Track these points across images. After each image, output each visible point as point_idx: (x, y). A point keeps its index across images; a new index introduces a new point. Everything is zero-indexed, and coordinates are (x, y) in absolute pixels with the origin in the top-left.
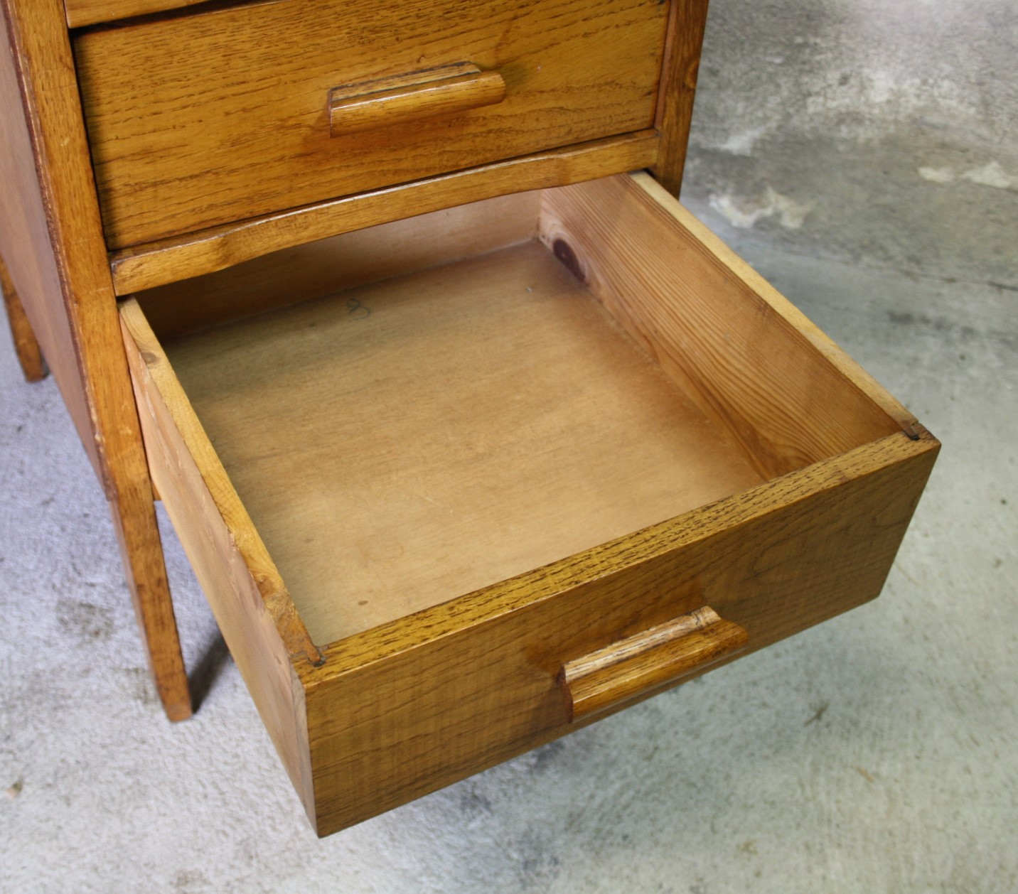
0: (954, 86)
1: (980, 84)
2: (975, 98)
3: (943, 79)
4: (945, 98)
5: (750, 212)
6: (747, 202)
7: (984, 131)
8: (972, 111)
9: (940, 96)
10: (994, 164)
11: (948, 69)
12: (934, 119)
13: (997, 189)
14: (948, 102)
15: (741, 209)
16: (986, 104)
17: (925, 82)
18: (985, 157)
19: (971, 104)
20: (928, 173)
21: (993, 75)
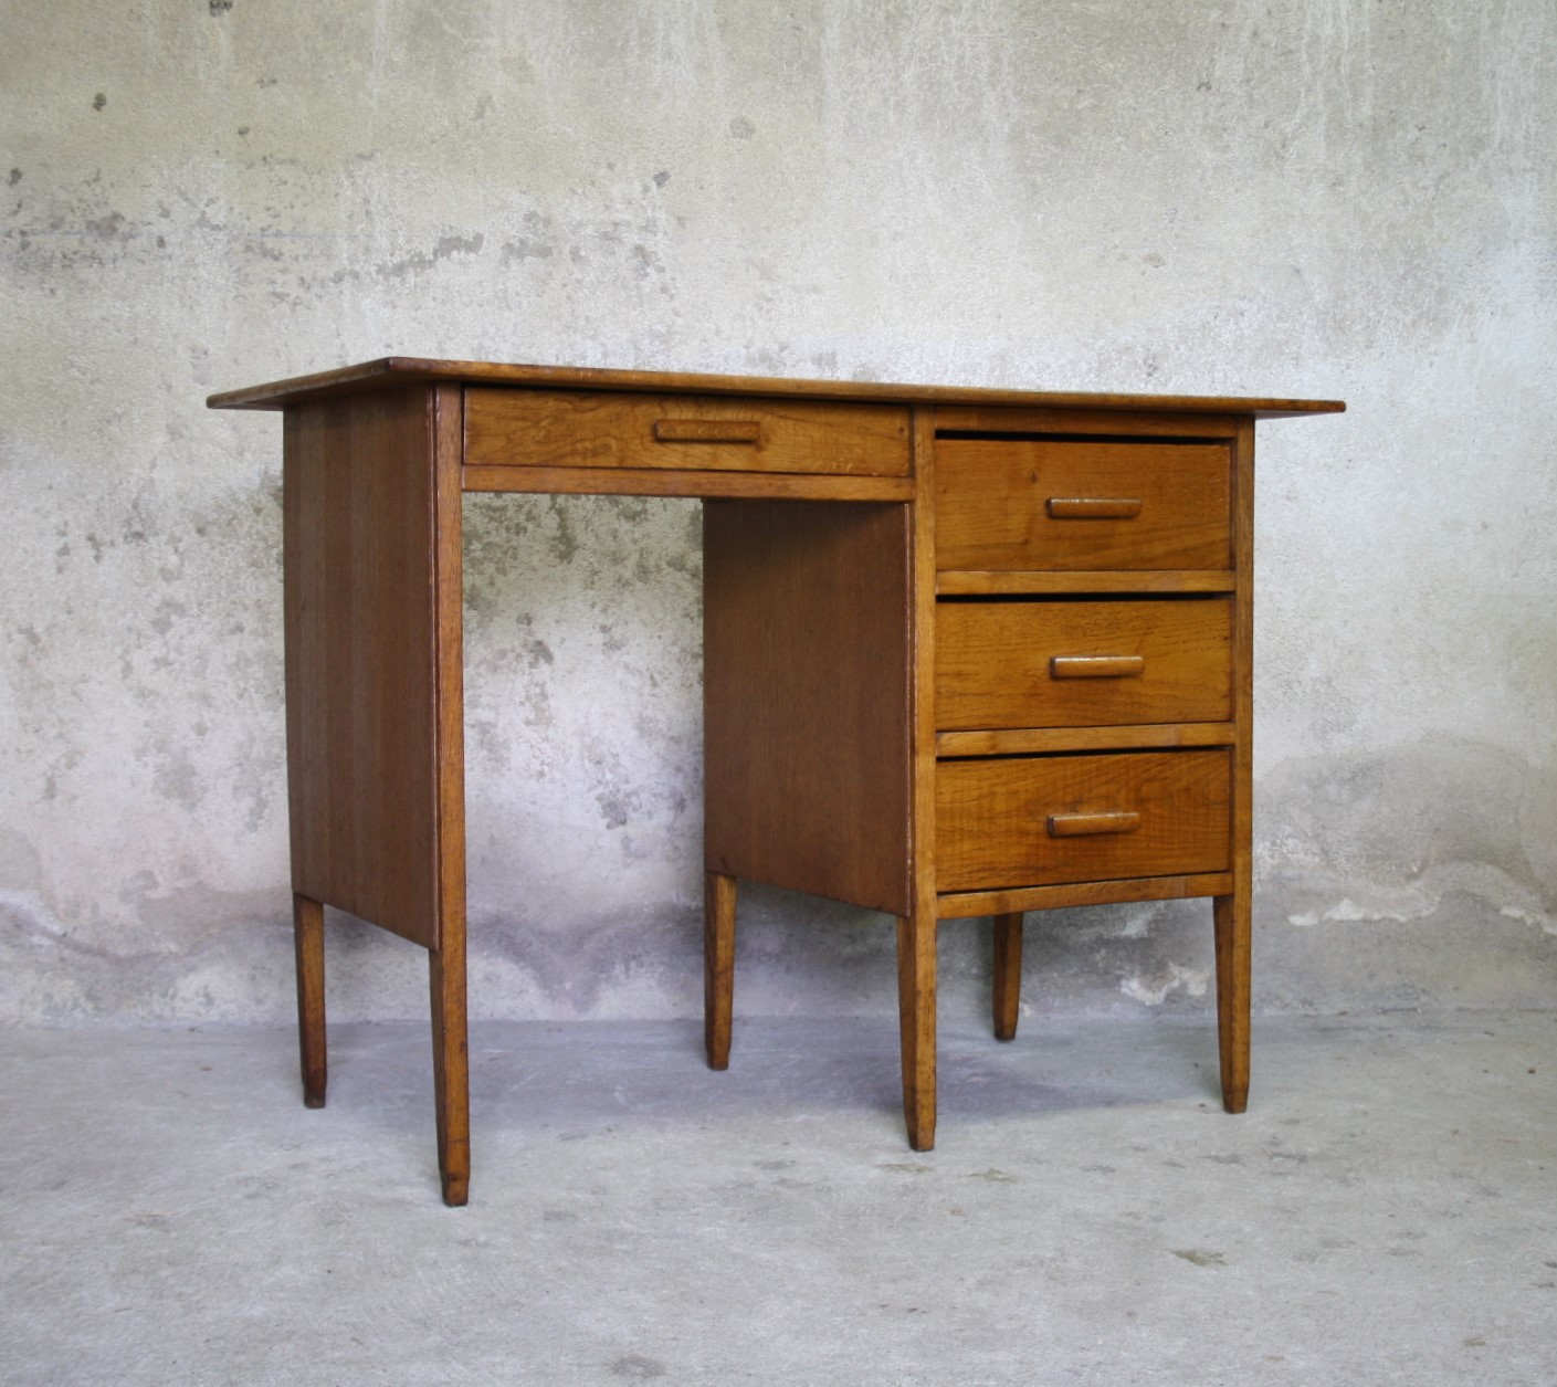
0: (1296, 841)
1: (1317, 836)
2: (1316, 848)
3: (1287, 838)
4: (1293, 853)
5: (1160, 989)
6: (1154, 980)
7: (1330, 874)
8: (1317, 859)
9: (1289, 852)
10: (1346, 901)
11: (1288, 829)
12: (1289, 873)
13: (1354, 922)
14: (1295, 856)
15: (1149, 988)
16: (1325, 852)
17: (1274, 844)
18: (1338, 896)
19: (1315, 854)
20: (1297, 920)
21: (1323, 827)
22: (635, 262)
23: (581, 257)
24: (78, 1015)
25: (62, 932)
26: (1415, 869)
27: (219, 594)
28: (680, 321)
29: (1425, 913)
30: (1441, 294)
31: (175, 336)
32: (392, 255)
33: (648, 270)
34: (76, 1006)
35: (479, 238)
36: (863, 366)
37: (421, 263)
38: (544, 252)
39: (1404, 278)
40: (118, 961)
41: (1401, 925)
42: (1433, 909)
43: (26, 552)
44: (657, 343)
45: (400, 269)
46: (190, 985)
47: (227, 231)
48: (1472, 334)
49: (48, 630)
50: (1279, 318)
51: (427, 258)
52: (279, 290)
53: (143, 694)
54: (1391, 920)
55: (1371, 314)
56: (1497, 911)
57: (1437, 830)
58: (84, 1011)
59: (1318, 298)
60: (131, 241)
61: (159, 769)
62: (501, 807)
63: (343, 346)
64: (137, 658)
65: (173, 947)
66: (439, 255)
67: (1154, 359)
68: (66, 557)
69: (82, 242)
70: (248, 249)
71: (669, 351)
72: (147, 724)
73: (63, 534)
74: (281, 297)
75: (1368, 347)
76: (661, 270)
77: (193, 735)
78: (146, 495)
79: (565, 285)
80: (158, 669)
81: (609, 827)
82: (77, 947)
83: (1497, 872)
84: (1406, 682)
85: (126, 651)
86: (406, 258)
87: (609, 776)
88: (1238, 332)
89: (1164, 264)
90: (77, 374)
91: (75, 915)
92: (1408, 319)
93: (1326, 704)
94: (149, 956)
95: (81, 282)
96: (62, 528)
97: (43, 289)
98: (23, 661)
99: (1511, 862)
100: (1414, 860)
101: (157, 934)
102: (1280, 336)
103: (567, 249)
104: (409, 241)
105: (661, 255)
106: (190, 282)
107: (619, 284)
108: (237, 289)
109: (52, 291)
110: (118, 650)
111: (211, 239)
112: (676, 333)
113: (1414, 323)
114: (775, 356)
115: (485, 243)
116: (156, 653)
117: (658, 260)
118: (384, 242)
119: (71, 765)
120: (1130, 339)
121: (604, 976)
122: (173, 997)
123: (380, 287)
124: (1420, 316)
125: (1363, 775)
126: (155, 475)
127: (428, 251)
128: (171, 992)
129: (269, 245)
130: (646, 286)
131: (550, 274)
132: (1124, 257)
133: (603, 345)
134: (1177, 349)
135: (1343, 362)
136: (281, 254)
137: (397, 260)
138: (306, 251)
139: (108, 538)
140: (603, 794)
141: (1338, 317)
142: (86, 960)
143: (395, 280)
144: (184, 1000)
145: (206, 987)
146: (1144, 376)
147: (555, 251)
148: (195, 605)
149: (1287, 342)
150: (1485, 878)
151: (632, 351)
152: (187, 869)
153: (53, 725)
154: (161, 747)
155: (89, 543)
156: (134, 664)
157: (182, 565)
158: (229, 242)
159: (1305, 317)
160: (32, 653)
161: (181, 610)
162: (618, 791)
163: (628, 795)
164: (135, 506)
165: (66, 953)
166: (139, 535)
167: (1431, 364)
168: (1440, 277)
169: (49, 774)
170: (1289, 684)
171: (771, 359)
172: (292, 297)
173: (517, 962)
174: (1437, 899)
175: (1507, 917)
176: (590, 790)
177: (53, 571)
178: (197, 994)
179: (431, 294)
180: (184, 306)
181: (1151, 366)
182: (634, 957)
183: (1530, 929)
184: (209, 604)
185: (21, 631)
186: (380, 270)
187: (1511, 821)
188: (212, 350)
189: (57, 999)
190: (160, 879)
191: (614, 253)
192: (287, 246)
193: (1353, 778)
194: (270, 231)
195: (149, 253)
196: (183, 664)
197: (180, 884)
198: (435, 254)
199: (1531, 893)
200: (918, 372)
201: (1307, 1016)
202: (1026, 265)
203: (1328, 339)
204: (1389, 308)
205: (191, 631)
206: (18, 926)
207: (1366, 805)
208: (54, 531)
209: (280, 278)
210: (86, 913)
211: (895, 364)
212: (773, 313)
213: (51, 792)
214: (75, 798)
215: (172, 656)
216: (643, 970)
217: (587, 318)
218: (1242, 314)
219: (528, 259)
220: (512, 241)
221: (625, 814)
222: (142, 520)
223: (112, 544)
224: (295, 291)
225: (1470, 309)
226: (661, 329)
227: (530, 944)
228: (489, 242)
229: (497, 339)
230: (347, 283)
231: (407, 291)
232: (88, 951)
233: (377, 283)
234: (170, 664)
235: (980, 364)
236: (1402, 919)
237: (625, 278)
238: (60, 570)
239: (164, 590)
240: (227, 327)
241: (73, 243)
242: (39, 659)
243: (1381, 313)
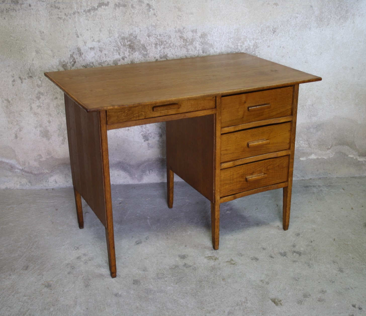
0: (303, 141)
1: (307, 140)
2: (307, 143)
3: (300, 141)
4: (302, 144)
7: (310, 149)
8: (307, 146)
10: (313, 154)
11: (301, 139)
12: (300, 149)
13: (315, 159)
16: (309, 144)
18: (311, 154)
19: (306, 144)
20: (302, 159)
21: (309, 138)
22: (147, 8)
23: (133, 7)
24: (27, 186)
25: (22, 169)
26: (329, 147)
27: (51, 90)
28: (159, 22)
29: (331, 157)
30: (347, 12)
31: (35, 29)
32: (87, 7)
33: (151, 10)
34: (27, 184)
35: (108, 3)
36: (203, 32)
37: (94, 9)
38: (125, 6)
39: (338, 7)
40: (35, 175)
41: (325, 159)
42: (333, 156)
43: (5, 81)
44: (153, 28)
45: (89, 11)
46: (52, 179)
47: (46, 2)
48: (353, 21)
49: (12, 100)
50: (306, 18)
51: (96, 8)
52: (60, 16)
53: (35, 114)
54: (323, 158)
55: (329, 17)
56: (347, 156)
57: (335, 138)
58: (29, 185)
59: (316, 13)
60: (22, 5)
61: (40, 131)
62: (120, 137)
63: (76, 30)
64: (33, 106)
65: (47, 171)
66: (99, 7)
67: (275, 29)
68: (14, 82)
69: (10, 6)
70: (51, 6)
71: (156, 30)
72: (37, 121)
73: (13, 77)
74: (60, 18)
75: (327, 25)
76: (153, 9)
77: (48, 123)
78: (32, 67)
79: (130, 14)
80: (38, 108)
81: (144, 141)
82: (25, 172)
83: (348, 148)
84: (331, 105)
85: (31, 104)
86: (91, 8)
87: (144, 130)
88: (296, 22)
89: (278, 5)
90: (13, 38)
91: (25, 165)
92: (338, 18)
93: (311, 110)
94: (42, 173)
95: (11, 16)
96: (13, 75)
97: (2, 18)
98: (7, 107)
99: (352, 145)
100: (330, 145)
101: (43, 168)
102: (307, 23)
103: (130, 5)
104: (91, 4)
105: (153, 5)
106: (38, 15)
107: (143, 13)
108: (50, 17)
109: (4, 18)
110: (29, 104)
111: (42, 4)
112: (157, 25)
113: (340, 19)
114: (182, 31)
115: (110, 4)
116: (37, 104)
117: (153, 7)
118: (85, 4)
119: (20, 131)
120: (269, 24)
121: (144, 174)
122: (48, 182)
123: (84, 16)
124: (341, 17)
125: (319, 127)
126: (33, 62)
127: (96, 6)
128: (47, 181)
129: (56, 6)
130: (150, 14)
131: (126, 11)
132: (269, 4)
133: (140, 28)
134: (281, 26)
135: (321, 29)
136: (59, 7)
137: (88, 9)
138: (65, 7)
139: (24, 78)
140: (143, 134)
141: (321, 18)
142: (28, 174)
143: (88, 14)
144: (51, 182)
145: (55, 179)
146: (272, 33)
147: (127, 5)
148: (46, 93)
149: (308, 24)
150: (345, 149)
151: (147, 30)
152: (49, 154)
153: (15, 122)
154: (41, 126)
155: (20, 79)
156: (33, 107)
157: (42, 83)
158: (47, 5)
159: (313, 18)
160: (9, 105)
161: (42, 94)
162: (146, 133)
163: (149, 134)
164: (30, 70)
165: (23, 173)
166: (31, 77)
167: (343, 29)
168: (347, 7)
169: (15, 133)
170: (303, 106)
171: (181, 31)
172: (63, 18)
173: (125, 172)
174: (334, 153)
175: (350, 157)
176: (140, 133)
177: (12, 86)
178: (53, 181)
179: (97, 17)
180: (37, 21)
181: (274, 31)
182: (151, 170)
183: (355, 160)
184: (49, 93)
185: (5, 100)
186: (84, 11)
187: (352, 136)
188: (45, 32)
189: (22, 183)
190: (43, 156)
191: (142, 6)
192: (61, 6)
193: (317, 127)
194: (57, 2)
195: (27, 8)
196: (44, 107)
197: (48, 157)
198: (98, 6)
199: (356, 152)
200: (217, 34)
201: (302, 180)
202: (244, 6)
203: (318, 24)
204: (334, 15)
205: (45, 99)
206: (12, 167)
207: (319, 133)
208: (11, 76)
209: (60, 14)
210: (27, 164)
211: (211, 32)
212: (181, 20)
213: (16, 137)
214: (22, 138)
215: (41, 105)
216: (153, 172)
217: (136, 22)
218: (297, 18)
219: (121, 8)
220: (116, 3)
221: (148, 138)
222: (31, 73)
223: (25, 79)
224: (64, 17)
225: (354, 15)
226: (154, 24)
227: (127, 168)
228: (111, 3)
229: (114, 28)
230: (76, 15)
231: (91, 16)
232: (28, 172)
233: (84, 14)
234: (41, 107)
235: (232, 31)
236: (326, 158)
237: (145, 12)
238: (13, 85)
239: (38, 90)
240: (48, 26)
241: (8, 6)
242: (10, 107)
243: (331, 17)
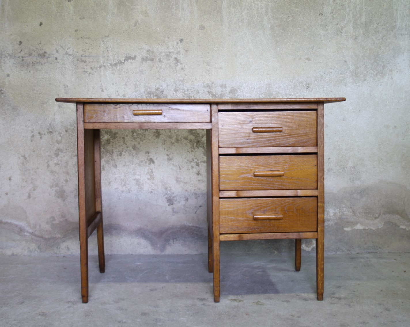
0: (346, 209)
1: (351, 208)
2: (351, 211)
4: (345, 212)
5: (310, 247)
6: (309, 244)
7: (355, 217)
8: (351, 213)
9: (344, 211)
10: (359, 224)
11: (344, 206)
12: (344, 217)
13: (361, 230)
14: (345, 213)
15: (307, 246)
16: (353, 212)
17: (340, 209)
18: (356, 223)
19: (351, 212)
20: (346, 229)
21: (353, 205)
22: (175, 62)
23: (161, 61)
24: (36, 253)
25: (32, 232)
26: (377, 216)
27: (71, 147)
28: (186, 77)
29: (380, 227)
30: (384, 67)
31: (60, 82)
32: (114, 61)
33: (178, 64)
34: (35, 250)
35: (135, 56)
36: (233, 87)
37: (121, 63)
38: (152, 60)
39: (374, 63)
40: (46, 239)
41: (373, 230)
42: (382, 227)
43: (23, 136)
44: (181, 82)
45: (116, 65)
46: (63, 245)
47: (72, 56)
48: (392, 77)
49: (29, 156)
50: (341, 74)
51: (122, 62)
52: (85, 70)
53: (52, 172)
54: (371, 229)
55: (365, 72)
56: (399, 227)
57: (383, 206)
58: (37, 252)
59: (351, 68)
60: (49, 59)
61: (56, 191)
62: (142, 200)
63: (101, 84)
65: (59, 236)
66: (125, 61)
67: (308, 85)
68: (33, 138)
69: (37, 59)
70: (78, 60)
71: (184, 84)
72: (53, 180)
73: (33, 132)
74: (86, 72)
75: (364, 81)
76: (181, 64)
77: (65, 183)
78: (53, 122)
79: (157, 68)
80: (56, 166)
81: (169, 205)
82: (35, 235)
83: (399, 217)
84: (375, 168)
85: (48, 161)
86: (117, 62)
87: (169, 192)
88: (330, 77)
89: (311, 60)
90: (36, 92)
91: (35, 228)
92: (375, 74)
93: (354, 173)
94: (53, 238)
95: (37, 69)
96: (32, 131)
97: (27, 71)
98: (23, 164)
99: (402, 214)
100: (377, 214)
101: (55, 232)
102: (341, 78)
103: (157, 59)
104: (118, 57)
105: (181, 60)
106: (64, 68)
107: (171, 67)
108: (75, 70)
109: (30, 71)
110: (46, 161)
111: (68, 58)
112: (185, 80)
113: (376, 74)
114: (210, 85)
115: (137, 58)
116: (55, 162)
117: (181, 61)
118: (111, 58)
119: (34, 190)
120: (302, 79)
121: (167, 243)
122: (59, 248)
123: (110, 69)
124: (378, 73)
125: (363, 192)
126: (55, 117)
127: (122, 59)
128: (59, 247)
129: (83, 59)
130: (178, 68)
131: (153, 65)
132: (300, 59)
133: (167, 83)
134: (314, 82)
135: (358, 85)
136: (86, 61)
137: (115, 62)
138: (92, 60)
139: (43, 133)
140: (167, 197)
141: (356, 73)
142: (38, 239)
143: (114, 67)
144: (62, 249)
145: (68, 246)
146: (306, 89)
147: (154, 59)
148: (65, 150)
149: (343, 80)
150: (395, 218)
151: (174, 84)
152: (63, 216)
153: (30, 180)
154: (57, 185)
155: (39, 134)
156: (50, 164)
157: (62, 139)
158: (73, 59)
159: (348, 73)
160: (25, 162)
161: (61, 151)
162: (171, 196)
163: (173, 197)
164: (50, 125)
165: (33, 237)
166: (51, 132)
167: (381, 85)
168: (383, 62)
169: (29, 192)
170: (344, 168)
171: (210, 86)
172: (89, 72)
173: (145, 240)
174: (383, 223)
175: (401, 228)
176: (164, 196)
177: (30, 141)
178: (65, 248)
179: (123, 71)
180: (62, 74)
181: (307, 86)
182: (175, 238)
183: (408, 231)
184: (68, 149)
185: (22, 156)
186: (111, 65)
187: (402, 203)
188: (69, 86)
189: (31, 248)
190: (56, 218)
191: (169, 60)
192: (88, 59)
193: (361, 192)
194: (84, 55)
195: (53, 62)
196: (62, 165)
197: (62, 220)
198: (124, 61)
199: (408, 222)
200: (247, 89)
201: (348, 254)
202: (275, 61)
203: (354, 79)
204: (369, 70)
205: (64, 156)
206: (21, 230)
207: (364, 199)
208: (30, 131)
209: (86, 67)
210: (38, 227)
211: (241, 87)
212: (210, 74)
213: (29, 197)
214: (35, 198)
215: (60, 162)
216: (177, 242)
217: (163, 77)
218: (331, 73)
219: (148, 62)
220: (144, 57)
221: (173, 202)
222: (52, 128)
223: (45, 134)
224: (89, 70)
225: (391, 71)
226: (181, 79)
227: (149, 235)
228: (138, 57)
229: (140, 82)
230: (102, 68)
231: (117, 70)
232: (38, 237)
233: (110, 68)
234: (59, 164)
235: (263, 87)
236: (374, 229)
237: (172, 66)
238: (32, 141)
239: (57, 146)
240: (73, 80)
241: (34, 59)
242: (27, 163)
243: (367, 72)
